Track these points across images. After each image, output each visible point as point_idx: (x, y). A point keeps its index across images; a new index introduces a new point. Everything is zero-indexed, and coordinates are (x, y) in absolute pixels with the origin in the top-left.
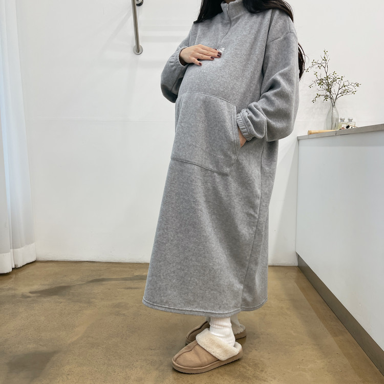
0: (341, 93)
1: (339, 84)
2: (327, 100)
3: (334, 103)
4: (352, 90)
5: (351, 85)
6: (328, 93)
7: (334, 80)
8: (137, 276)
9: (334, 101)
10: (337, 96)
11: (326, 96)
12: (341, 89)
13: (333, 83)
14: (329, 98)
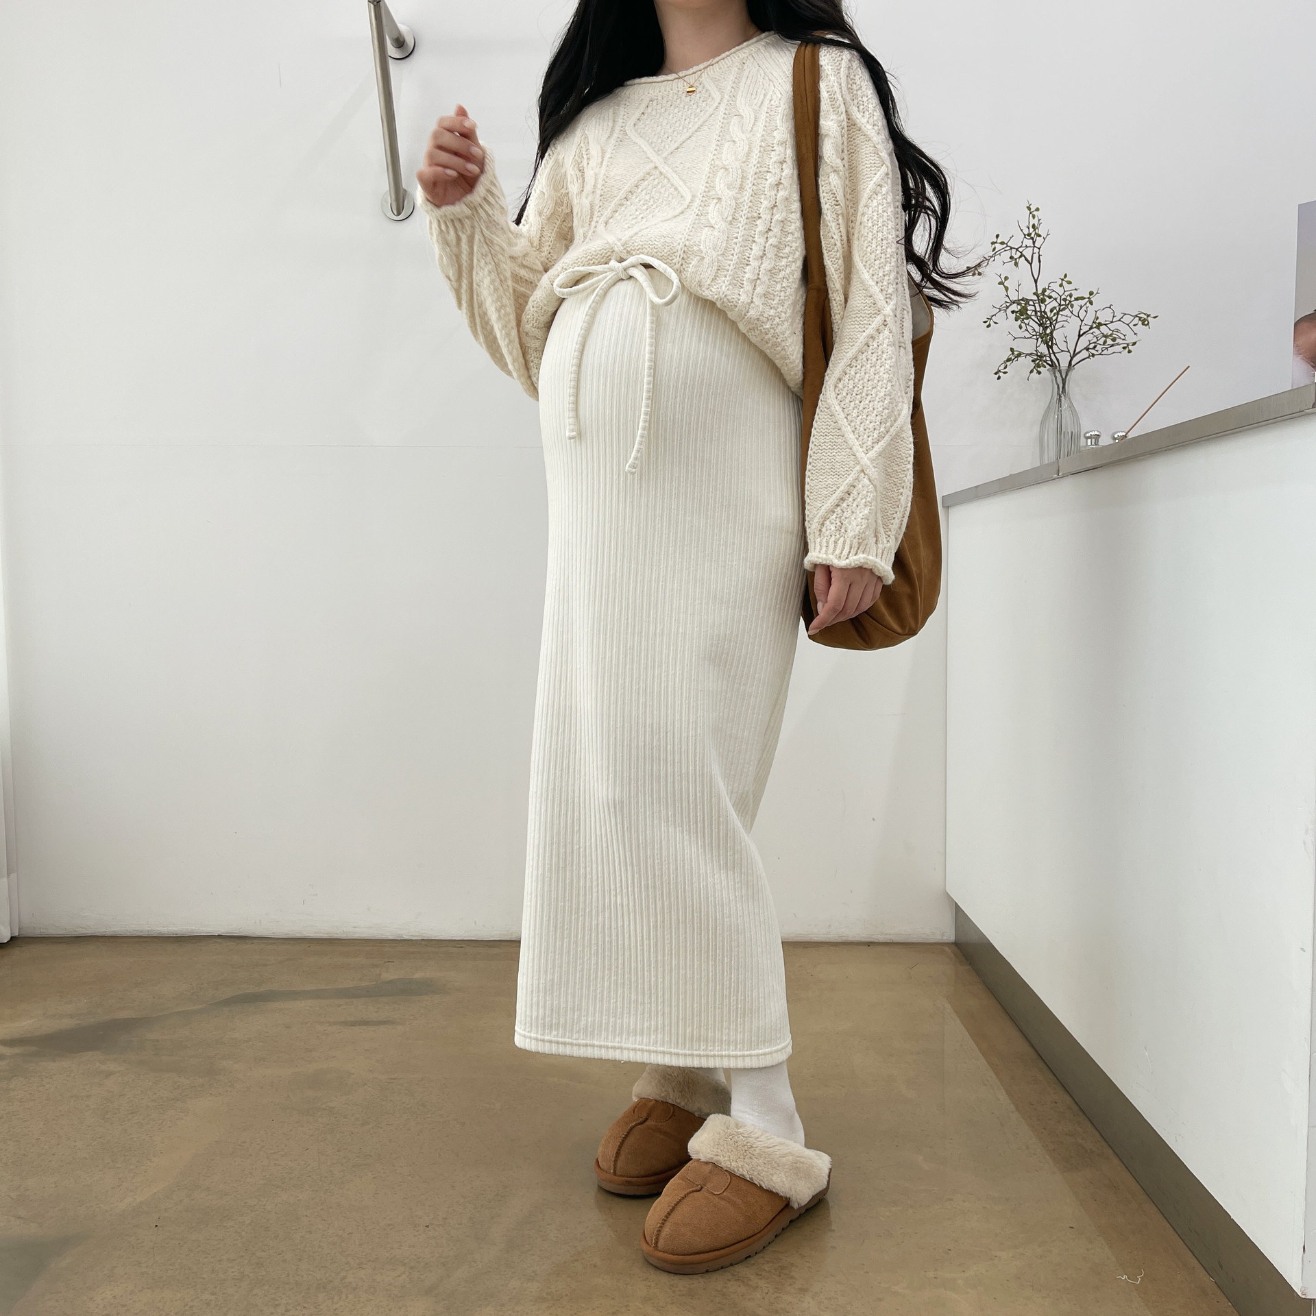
0: (1087, 349)
1: (1079, 317)
2: (1039, 373)
3: (1064, 382)
4: (1123, 337)
5: (1120, 320)
6: (1043, 349)
8: (391, 982)
9: (1064, 377)
10: (1072, 359)
11: (1037, 359)
12: (1084, 333)
13: (1058, 314)
14: (1048, 364)
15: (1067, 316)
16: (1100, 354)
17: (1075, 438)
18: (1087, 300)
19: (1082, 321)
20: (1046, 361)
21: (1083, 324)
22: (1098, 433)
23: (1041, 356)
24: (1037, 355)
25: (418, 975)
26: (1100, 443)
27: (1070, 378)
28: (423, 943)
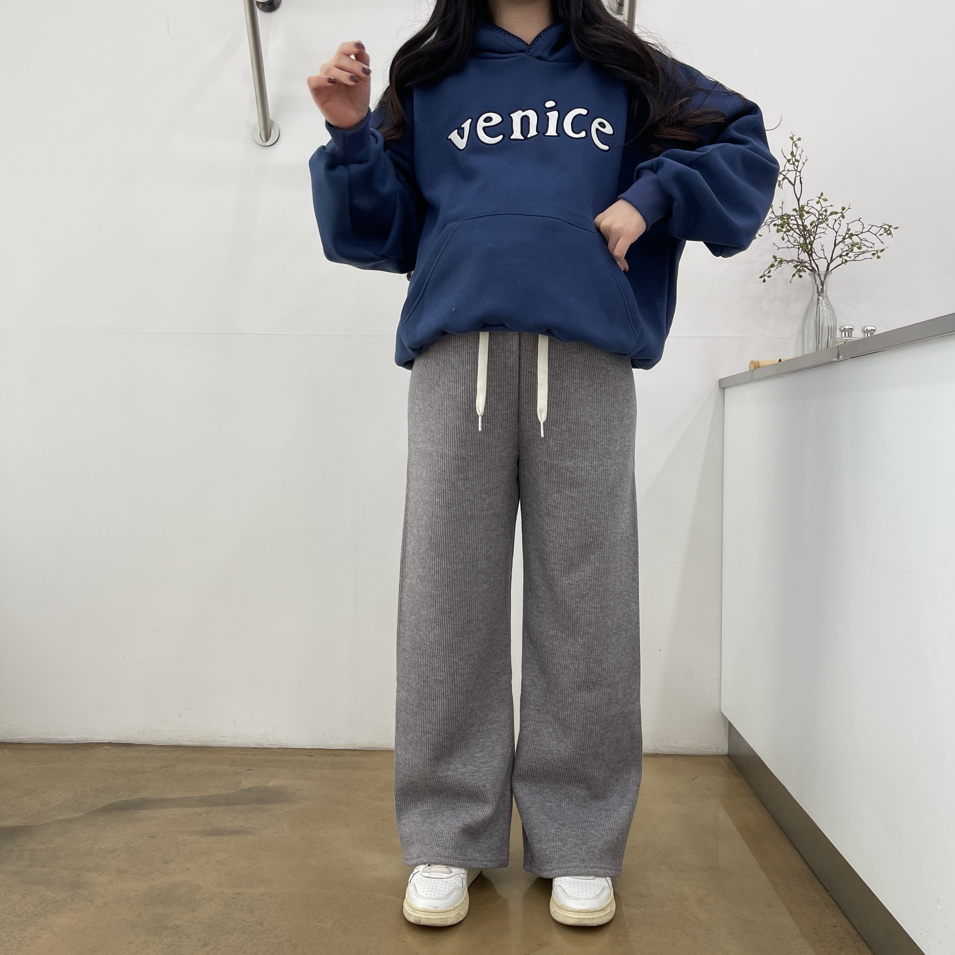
0: (841, 256)
1: (834, 229)
2: (800, 276)
3: (822, 284)
4: (872, 246)
5: (868, 231)
6: (804, 257)
7: (822, 219)
8: (249, 790)
9: (823, 280)
10: (829, 265)
11: (799, 265)
12: (839, 242)
13: (817, 226)
14: (808, 269)
15: (823, 228)
16: (854, 260)
17: (832, 330)
18: (841, 214)
19: (837, 232)
20: (806, 267)
21: (838, 235)
22: (851, 327)
23: (802, 262)
24: (798, 262)
25: (272, 783)
26: (853, 336)
27: (828, 282)
28: (280, 751)
